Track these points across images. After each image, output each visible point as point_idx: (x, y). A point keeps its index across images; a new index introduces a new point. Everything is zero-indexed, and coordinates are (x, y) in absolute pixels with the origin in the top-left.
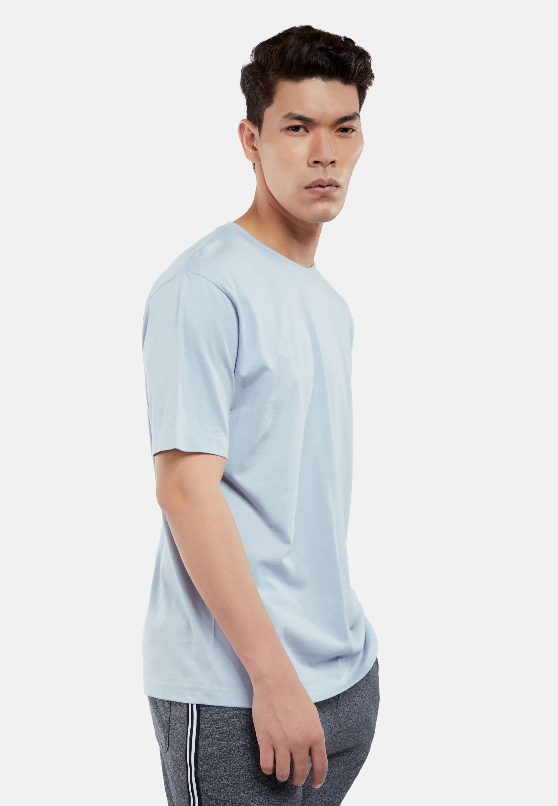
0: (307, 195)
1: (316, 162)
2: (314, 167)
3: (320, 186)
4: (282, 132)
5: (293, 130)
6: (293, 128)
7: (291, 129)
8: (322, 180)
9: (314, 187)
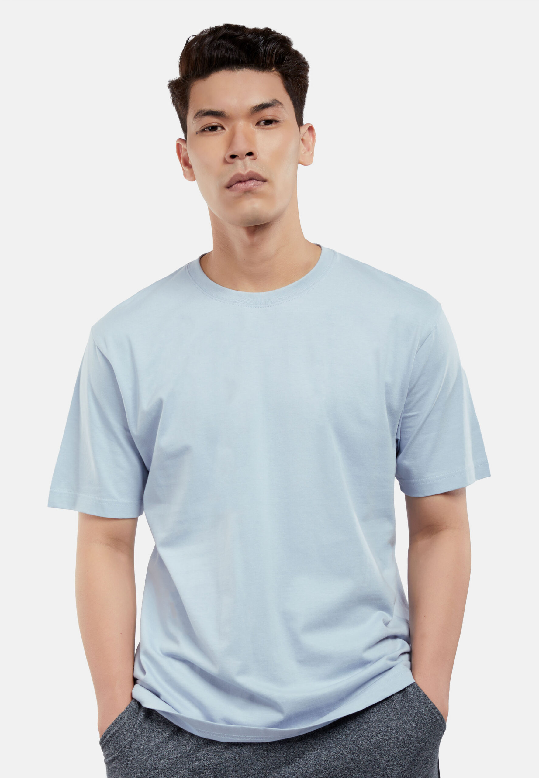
0: (229, 194)
1: (233, 157)
2: (232, 163)
3: (240, 182)
4: (198, 135)
5: (210, 130)
6: (210, 128)
7: (207, 130)
8: (240, 175)
9: (235, 184)
